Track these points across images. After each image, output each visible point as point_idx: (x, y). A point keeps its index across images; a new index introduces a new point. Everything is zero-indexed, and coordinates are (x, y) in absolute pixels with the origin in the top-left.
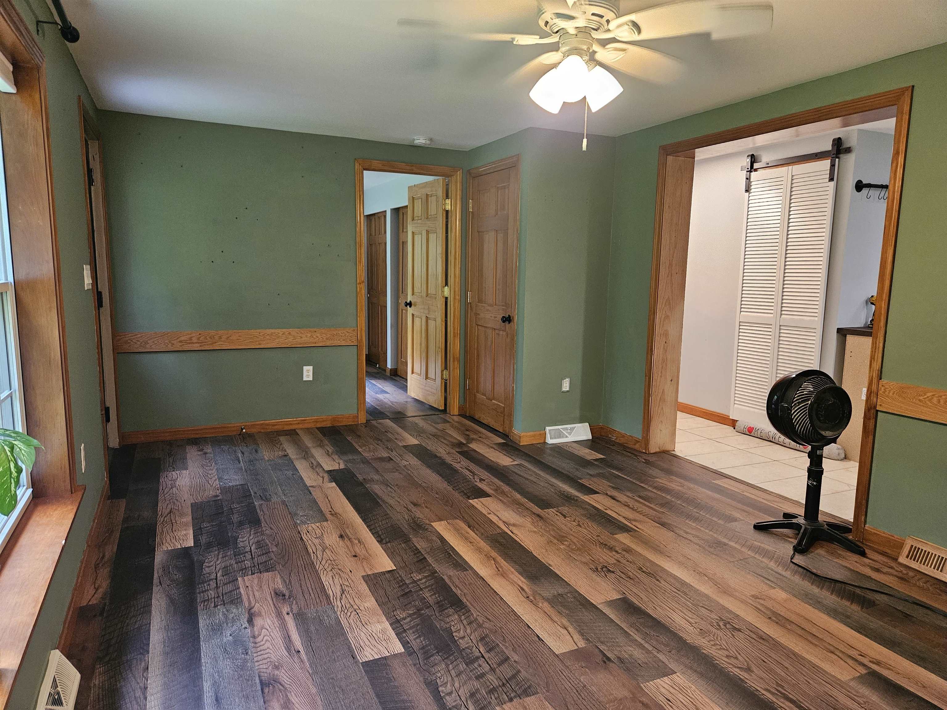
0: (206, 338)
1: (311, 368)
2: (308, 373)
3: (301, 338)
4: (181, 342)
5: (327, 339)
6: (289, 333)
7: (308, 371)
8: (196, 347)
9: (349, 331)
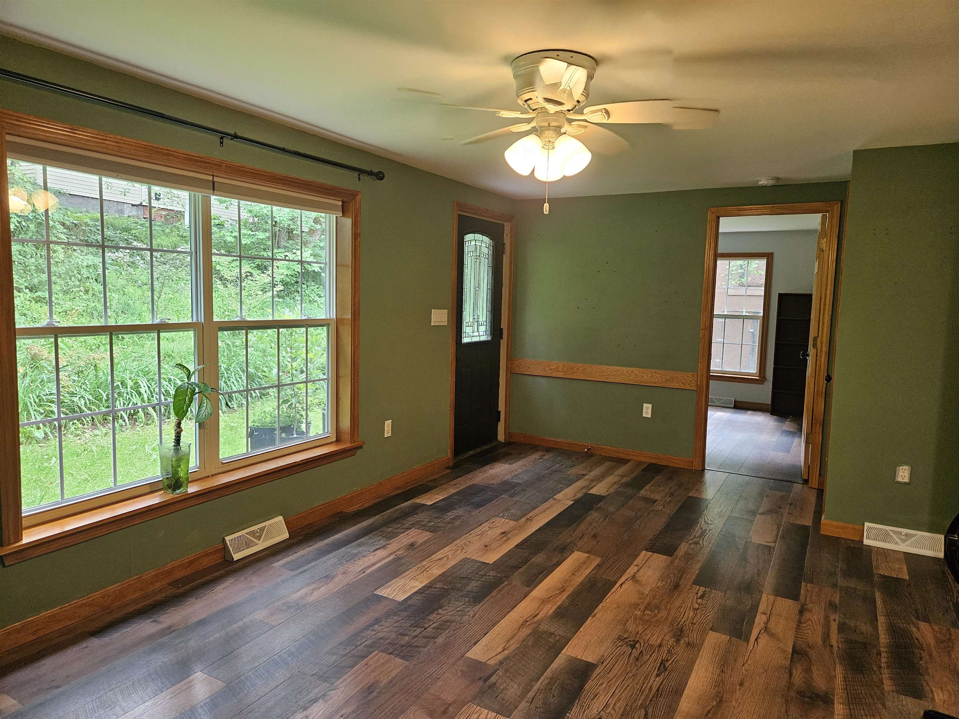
0: (568, 369)
1: (650, 406)
2: (647, 410)
3: (643, 377)
4: (551, 369)
5: (666, 380)
6: (632, 372)
7: (647, 408)
8: (560, 375)
9: (690, 376)
